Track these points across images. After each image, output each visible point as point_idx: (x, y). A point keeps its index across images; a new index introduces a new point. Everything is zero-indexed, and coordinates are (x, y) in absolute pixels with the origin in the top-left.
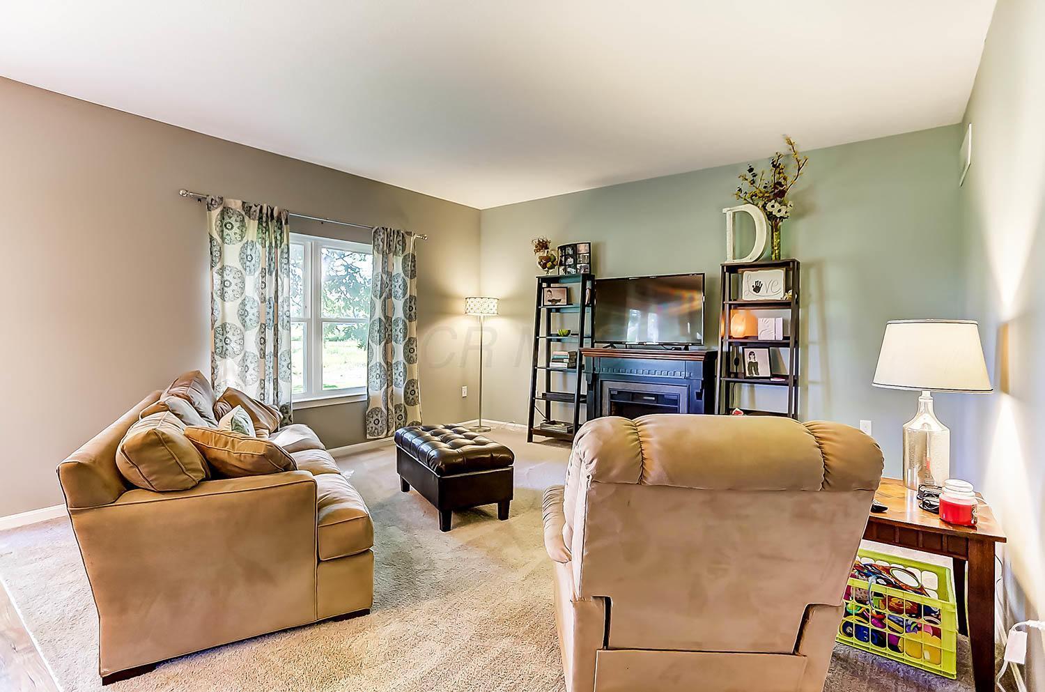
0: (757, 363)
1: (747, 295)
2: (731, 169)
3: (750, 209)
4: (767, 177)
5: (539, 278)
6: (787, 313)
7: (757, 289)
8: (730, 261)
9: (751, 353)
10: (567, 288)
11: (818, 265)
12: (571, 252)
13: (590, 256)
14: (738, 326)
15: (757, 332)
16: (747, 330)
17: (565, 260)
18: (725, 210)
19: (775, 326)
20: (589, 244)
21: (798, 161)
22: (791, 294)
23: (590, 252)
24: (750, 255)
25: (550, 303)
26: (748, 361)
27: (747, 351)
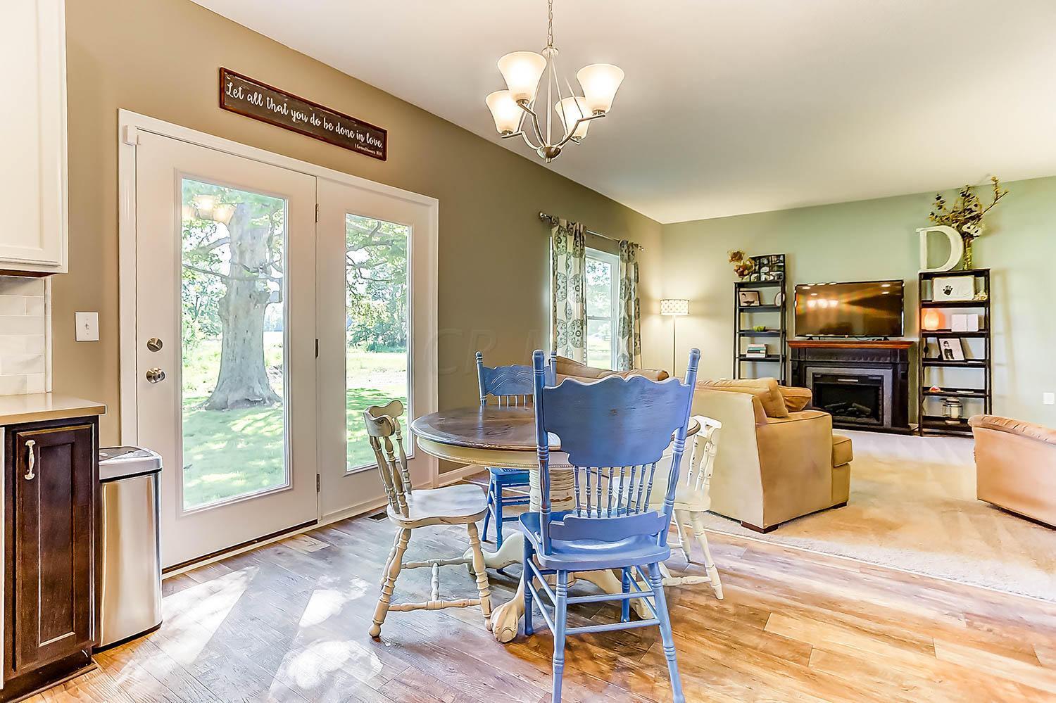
0: (951, 350)
1: (939, 297)
2: (921, 197)
3: (944, 229)
4: (954, 203)
5: (736, 283)
6: (981, 310)
7: (948, 292)
8: (924, 269)
9: (945, 342)
10: (757, 291)
11: (1003, 273)
12: (766, 262)
13: (784, 266)
14: (931, 321)
15: (951, 326)
16: (940, 325)
17: (760, 268)
18: (918, 230)
19: (967, 321)
20: (784, 255)
21: (997, 193)
22: (982, 296)
23: (784, 262)
24: (945, 266)
25: (746, 304)
26: (943, 348)
27: (942, 341)
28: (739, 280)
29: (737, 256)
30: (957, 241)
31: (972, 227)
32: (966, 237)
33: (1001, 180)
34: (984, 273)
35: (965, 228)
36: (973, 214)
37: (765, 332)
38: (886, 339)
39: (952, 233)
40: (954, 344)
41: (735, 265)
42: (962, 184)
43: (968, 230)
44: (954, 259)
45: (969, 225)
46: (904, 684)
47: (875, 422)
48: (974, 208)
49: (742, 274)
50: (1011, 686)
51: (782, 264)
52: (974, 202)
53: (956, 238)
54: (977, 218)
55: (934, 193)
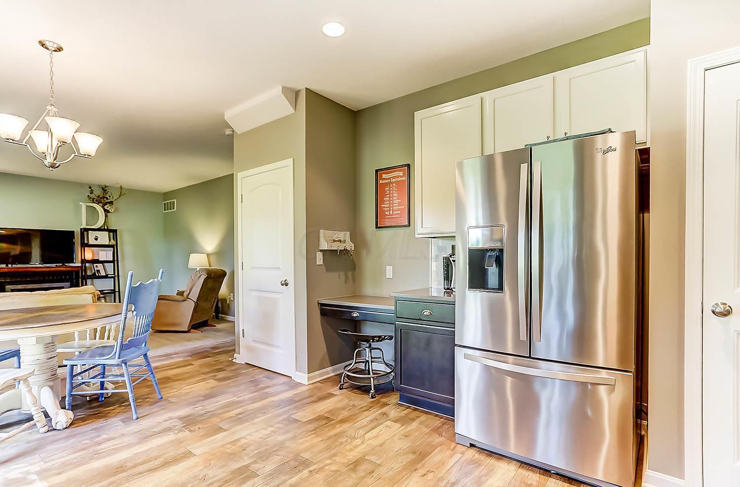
0: (99, 270)
1: (92, 241)
2: (81, 185)
3: (95, 205)
4: (98, 192)
6: (112, 250)
7: (96, 239)
8: (84, 226)
14: (89, 255)
15: (99, 257)
16: (93, 257)
18: (80, 203)
19: (105, 255)
21: (121, 193)
22: (113, 242)
24: (96, 225)
26: (96, 269)
27: (95, 265)
30: (102, 213)
31: (109, 207)
32: (106, 211)
33: (123, 186)
34: (115, 231)
35: (106, 207)
36: (109, 201)
38: (63, 265)
39: (99, 208)
40: (100, 267)
42: (102, 183)
43: (107, 209)
44: (100, 223)
45: (108, 205)
46: (200, 478)
48: (108, 197)
50: (228, 446)
52: (109, 194)
53: (101, 211)
54: (111, 203)
55: (87, 184)
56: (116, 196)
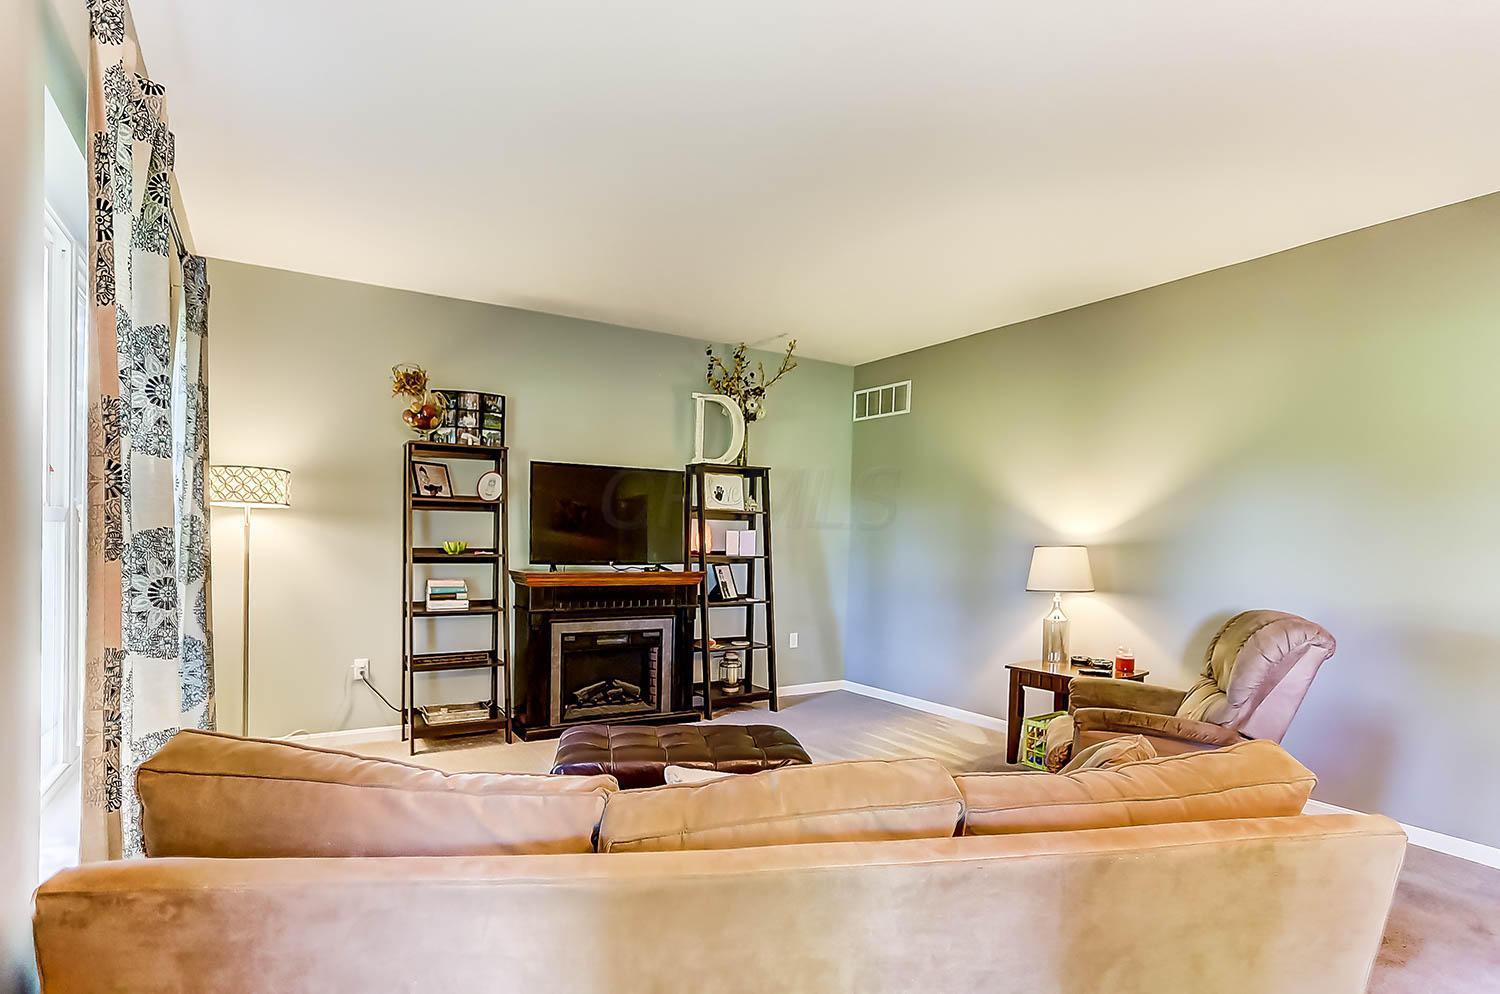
0: (725, 582)
1: (710, 502)
3: (723, 400)
5: (407, 443)
7: (719, 496)
8: (698, 460)
9: (720, 571)
10: (447, 467)
12: (469, 406)
13: (503, 419)
15: (724, 547)
16: (711, 545)
17: (457, 418)
18: (695, 395)
20: (503, 398)
21: (786, 364)
23: (503, 412)
24: (724, 457)
25: (428, 493)
26: (719, 580)
27: (718, 568)
28: (416, 437)
29: (412, 382)
30: (740, 420)
31: (756, 406)
32: (749, 417)
34: (762, 472)
35: (748, 406)
36: (753, 387)
37: (468, 557)
38: (660, 567)
39: (731, 404)
40: (725, 573)
41: (410, 403)
42: (735, 338)
43: (751, 410)
44: (734, 450)
45: (752, 401)
47: (648, 707)
48: (750, 379)
49: (424, 424)
51: (500, 416)
53: (738, 417)
54: (759, 392)
55: (705, 342)
56: (770, 372)
